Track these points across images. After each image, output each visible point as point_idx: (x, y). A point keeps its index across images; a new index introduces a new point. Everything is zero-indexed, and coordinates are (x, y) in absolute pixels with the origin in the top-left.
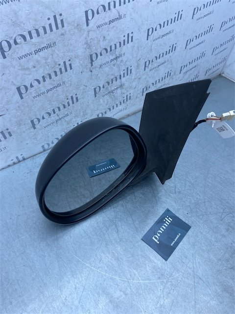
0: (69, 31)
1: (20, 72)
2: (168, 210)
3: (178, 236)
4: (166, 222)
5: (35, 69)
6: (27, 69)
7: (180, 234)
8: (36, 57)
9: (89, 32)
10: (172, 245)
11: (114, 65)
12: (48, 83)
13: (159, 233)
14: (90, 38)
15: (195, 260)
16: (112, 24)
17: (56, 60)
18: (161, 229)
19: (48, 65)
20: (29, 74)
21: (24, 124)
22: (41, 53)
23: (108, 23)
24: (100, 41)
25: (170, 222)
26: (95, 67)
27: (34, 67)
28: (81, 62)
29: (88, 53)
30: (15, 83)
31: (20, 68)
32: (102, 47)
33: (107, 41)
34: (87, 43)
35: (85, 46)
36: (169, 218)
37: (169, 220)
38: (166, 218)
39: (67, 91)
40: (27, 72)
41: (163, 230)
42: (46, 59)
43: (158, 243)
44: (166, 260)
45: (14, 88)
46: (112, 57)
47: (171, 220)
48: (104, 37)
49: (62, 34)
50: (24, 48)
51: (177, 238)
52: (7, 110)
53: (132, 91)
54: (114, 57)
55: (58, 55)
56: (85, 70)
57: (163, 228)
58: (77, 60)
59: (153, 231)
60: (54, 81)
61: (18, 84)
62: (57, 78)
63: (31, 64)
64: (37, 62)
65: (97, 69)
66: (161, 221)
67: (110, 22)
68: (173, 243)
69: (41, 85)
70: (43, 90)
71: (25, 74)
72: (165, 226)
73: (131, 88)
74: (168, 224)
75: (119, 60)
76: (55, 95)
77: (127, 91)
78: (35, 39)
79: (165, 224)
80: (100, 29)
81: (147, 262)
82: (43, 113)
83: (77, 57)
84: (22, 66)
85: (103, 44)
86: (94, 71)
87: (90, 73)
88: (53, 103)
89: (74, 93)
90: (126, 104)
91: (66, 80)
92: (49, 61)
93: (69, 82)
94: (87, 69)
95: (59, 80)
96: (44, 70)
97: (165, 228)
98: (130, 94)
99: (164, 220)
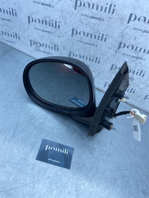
0: (115, 19)
1: (78, 22)
2: (73, 149)
3: (58, 162)
4: (63, 151)
5: (86, 26)
6: (82, 23)
7: (59, 162)
8: (90, 20)
9: (127, 27)
10: (49, 159)
11: (133, 61)
12: (88, 39)
13: (53, 148)
14: (126, 31)
15: (46, 179)
16: (145, 34)
17: (99, 30)
18: (57, 149)
19: (94, 29)
20: (82, 27)
21: (66, 51)
22: (93, 20)
23: (143, 31)
24: (131, 38)
25: (65, 153)
26: (120, 52)
27: (86, 25)
28: (113, 42)
29: (120, 39)
30: (73, 26)
31: (79, 20)
32: (131, 43)
33: (136, 42)
34: (122, 33)
35: (120, 34)
36: (67, 152)
37: (66, 152)
38: (66, 149)
39: (96, 52)
40: (81, 25)
41: (56, 150)
42: (94, 25)
43: (46, 150)
45: (71, 28)
46: (134, 55)
47: (67, 153)
48: (135, 38)
49: (110, 18)
50: (86, 11)
51: (56, 161)
52: (63, 36)
53: (137, 89)
54: (136, 55)
55: (102, 27)
56: (113, 49)
57: (58, 150)
58: (111, 39)
60: (92, 40)
61: (74, 28)
62: (94, 40)
63: (85, 22)
64: (89, 23)
65: (121, 55)
66: (62, 147)
67: (145, 31)
68: (50, 160)
69: (84, 37)
70: (84, 40)
71: (80, 25)
72: (60, 150)
73: (138, 86)
74: (63, 152)
75: (139, 60)
76: (89, 49)
77: (134, 86)
78: (94, 10)
79: (61, 150)
80: (136, 31)
81: (30, 147)
82: (78, 53)
83: (112, 37)
84: (81, 20)
85: (132, 42)
86: (118, 53)
87: (115, 53)
88: (85, 52)
89: (99, 57)
90: (129, 94)
91: (99, 46)
92: (95, 27)
93: (100, 48)
94: (114, 49)
95: (95, 42)
96: (90, 30)
97: (59, 151)
98: (135, 90)
99: (64, 149)
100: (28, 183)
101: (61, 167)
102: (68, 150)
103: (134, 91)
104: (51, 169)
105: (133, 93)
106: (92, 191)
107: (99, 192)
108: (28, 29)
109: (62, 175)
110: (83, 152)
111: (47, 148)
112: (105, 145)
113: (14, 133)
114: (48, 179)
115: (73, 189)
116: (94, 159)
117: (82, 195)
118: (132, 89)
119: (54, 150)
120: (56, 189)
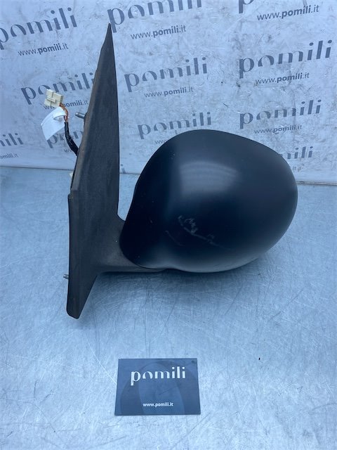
0: (209, 15)
1: (131, 55)
5: (151, 57)
6: (141, 54)
8: (154, 40)
9: (241, 22)
11: (284, 88)
12: (167, 81)
14: (243, 32)
16: (288, 19)
17: (183, 53)
19: (170, 57)
20: (143, 62)
21: (130, 127)
22: (162, 38)
23: (281, 15)
24: (260, 41)
26: (247, 82)
27: (151, 54)
28: (223, 67)
29: (236, 55)
30: (124, 68)
31: (132, 50)
32: (263, 52)
33: (274, 44)
34: (236, 40)
35: (233, 43)
39: (195, 103)
40: (141, 58)
42: (169, 47)
46: (280, 74)
48: (270, 38)
49: (197, 17)
50: (140, 25)
53: (315, 145)
54: (285, 74)
55: (186, 46)
56: (228, 81)
58: (217, 62)
60: (177, 81)
61: (128, 71)
62: (181, 79)
63: (146, 49)
64: (156, 48)
65: (251, 86)
67: (285, 14)
69: (157, 82)
70: (160, 89)
71: (138, 60)
73: (314, 137)
75: (296, 82)
76: (176, 103)
77: (306, 141)
78: (156, 16)
80: (264, 22)
82: (156, 122)
83: (216, 56)
84: (135, 48)
85: (267, 49)
86: (243, 87)
87: (237, 88)
88: (171, 112)
89: (205, 110)
91: (195, 87)
92: (172, 51)
93: (200, 91)
94: (232, 80)
95: (184, 83)
96: (164, 62)
98: (311, 147)
100: (171, 445)
103: (311, 152)
104: (207, 395)
105: (310, 156)
106: (312, 408)
107: (328, 404)
108: (32, 115)
109: (235, 398)
110: (257, 330)
112: (297, 296)
113: (97, 348)
114: (209, 419)
115: (272, 420)
116: (287, 336)
117: (297, 425)
118: (304, 149)
120: (236, 433)
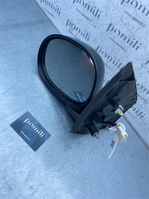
1: (119, 18)
2: (49, 136)
3: (28, 138)
4: (40, 132)
5: (124, 25)
6: (122, 21)
7: (30, 140)
8: (131, 20)
12: (121, 40)
13: (31, 124)
15: (8, 148)
17: (136, 35)
18: (35, 127)
19: (130, 32)
20: (120, 25)
21: (95, 43)
22: (134, 22)
25: (40, 135)
26: (146, 68)
27: (125, 24)
28: (144, 54)
30: (112, 21)
31: (121, 17)
36: (43, 135)
37: (41, 134)
38: (43, 132)
39: (123, 57)
40: (121, 22)
41: (33, 128)
42: (133, 28)
43: (24, 122)
44: (11, 125)
45: (110, 22)
47: (42, 136)
50: (131, 10)
52: (98, 27)
53: (147, 115)
55: (139, 33)
56: (140, 61)
57: (35, 128)
58: (143, 50)
59: (33, 120)
60: (124, 43)
61: (113, 23)
62: (126, 44)
63: (125, 21)
64: (129, 24)
65: (146, 71)
68: (23, 133)
69: (118, 37)
70: (116, 40)
71: (119, 22)
74: (38, 133)
76: (117, 51)
78: (139, 12)
79: (38, 130)
81: (11, 111)
82: (105, 51)
83: (145, 48)
84: (122, 17)
86: (144, 68)
87: (141, 66)
88: (112, 52)
89: (124, 63)
90: (136, 116)
91: (128, 52)
92: (133, 30)
93: (128, 55)
94: (142, 62)
95: (126, 46)
96: (126, 32)
97: (35, 130)
98: (145, 115)
99: (41, 131)
101: (28, 145)
102: (44, 134)
103: (143, 116)
104: (18, 141)
105: (141, 117)
106: (44, 183)
107: (49, 188)
108: (71, 7)
109: (25, 152)
110: (58, 144)
111: (26, 121)
112: (83, 150)
113: (5, 91)
114: (10, 148)
115: (27, 171)
116: (64, 156)
117: (32, 181)
118: (142, 112)
119: (32, 126)
120: (12, 161)
